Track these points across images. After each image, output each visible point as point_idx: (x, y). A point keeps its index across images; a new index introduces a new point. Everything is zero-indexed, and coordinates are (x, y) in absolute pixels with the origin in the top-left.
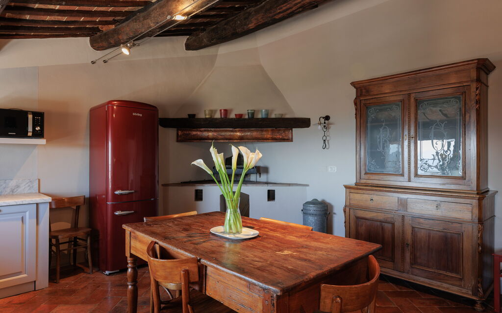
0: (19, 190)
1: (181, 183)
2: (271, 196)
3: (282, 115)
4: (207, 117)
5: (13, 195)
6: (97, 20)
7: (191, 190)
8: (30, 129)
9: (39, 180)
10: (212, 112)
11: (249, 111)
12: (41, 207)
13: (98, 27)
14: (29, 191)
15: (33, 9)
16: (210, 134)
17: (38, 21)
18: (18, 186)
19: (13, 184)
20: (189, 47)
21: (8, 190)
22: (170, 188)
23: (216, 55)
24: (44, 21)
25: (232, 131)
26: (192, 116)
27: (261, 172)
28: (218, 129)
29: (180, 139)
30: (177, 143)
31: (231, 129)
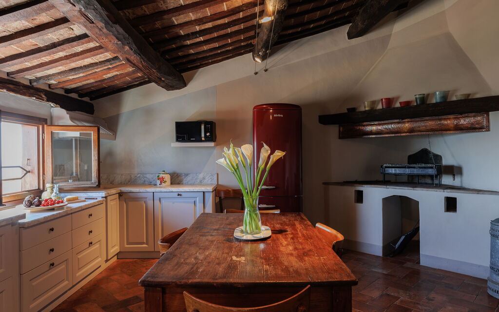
0: (205, 181)
1: (344, 182)
2: (451, 205)
3: (469, 95)
4: (367, 109)
5: (201, 185)
6: (242, 38)
7: (351, 191)
8: (203, 135)
9: (218, 174)
10: (374, 103)
11: (417, 96)
12: (206, 194)
13: (251, 43)
14: (211, 182)
15: (187, 46)
16: (374, 128)
17: (200, 52)
18: (204, 178)
19: (201, 176)
20: (351, 36)
21: (198, 181)
22: (331, 187)
23: (391, 34)
24: (204, 51)
25: (399, 123)
26: (352, 110)
27: (455, 173)
28: (382, 122)
29: (343, 136)
30: (340, 140)
31: (398, 121)
